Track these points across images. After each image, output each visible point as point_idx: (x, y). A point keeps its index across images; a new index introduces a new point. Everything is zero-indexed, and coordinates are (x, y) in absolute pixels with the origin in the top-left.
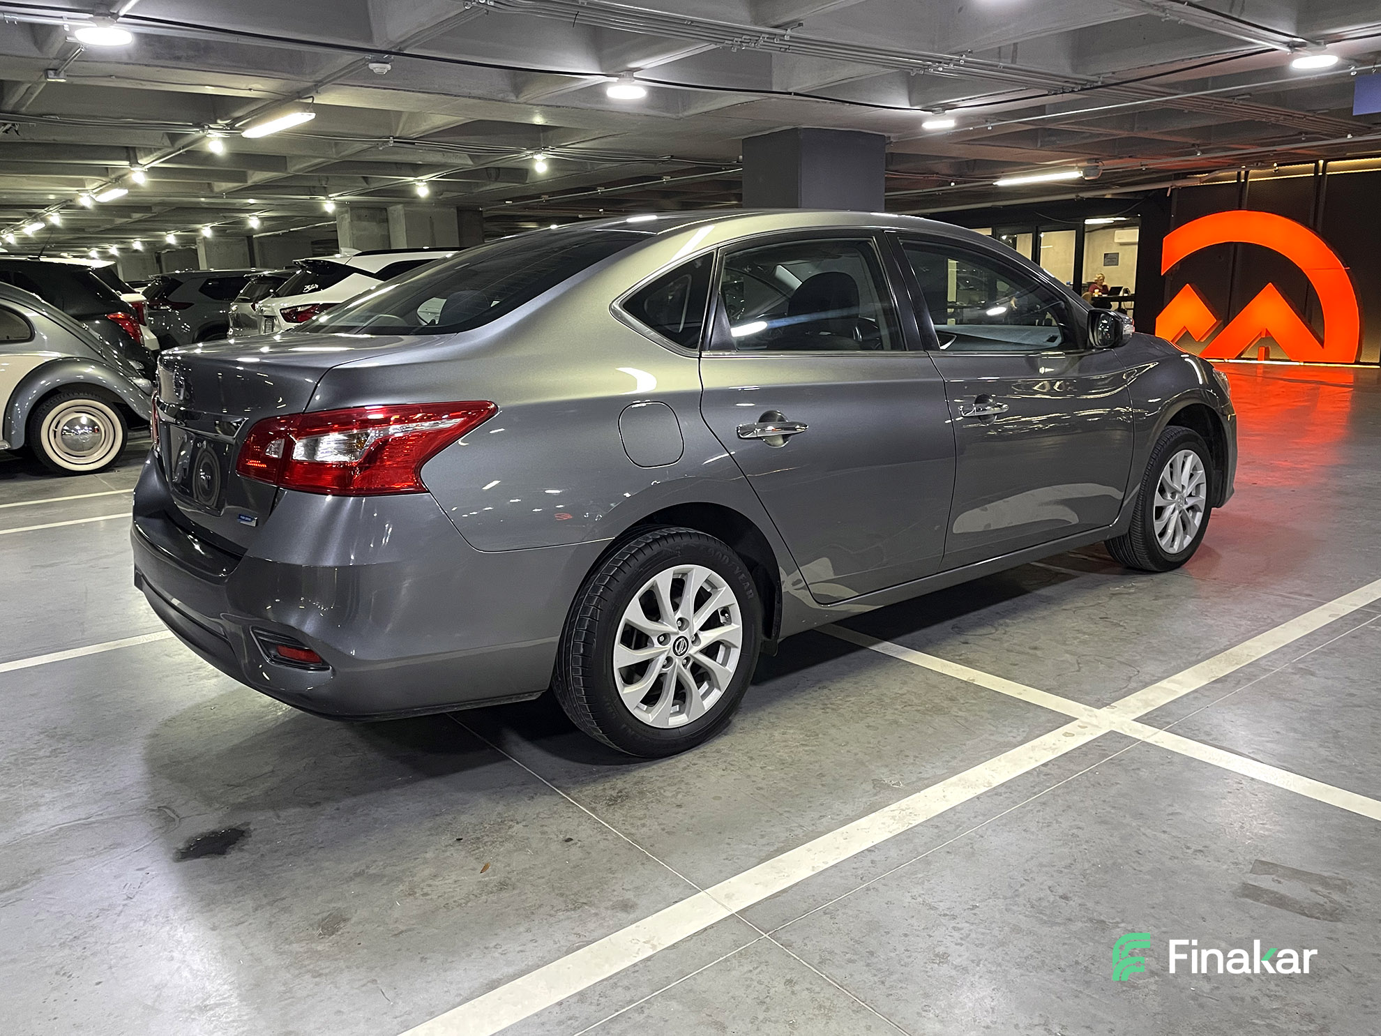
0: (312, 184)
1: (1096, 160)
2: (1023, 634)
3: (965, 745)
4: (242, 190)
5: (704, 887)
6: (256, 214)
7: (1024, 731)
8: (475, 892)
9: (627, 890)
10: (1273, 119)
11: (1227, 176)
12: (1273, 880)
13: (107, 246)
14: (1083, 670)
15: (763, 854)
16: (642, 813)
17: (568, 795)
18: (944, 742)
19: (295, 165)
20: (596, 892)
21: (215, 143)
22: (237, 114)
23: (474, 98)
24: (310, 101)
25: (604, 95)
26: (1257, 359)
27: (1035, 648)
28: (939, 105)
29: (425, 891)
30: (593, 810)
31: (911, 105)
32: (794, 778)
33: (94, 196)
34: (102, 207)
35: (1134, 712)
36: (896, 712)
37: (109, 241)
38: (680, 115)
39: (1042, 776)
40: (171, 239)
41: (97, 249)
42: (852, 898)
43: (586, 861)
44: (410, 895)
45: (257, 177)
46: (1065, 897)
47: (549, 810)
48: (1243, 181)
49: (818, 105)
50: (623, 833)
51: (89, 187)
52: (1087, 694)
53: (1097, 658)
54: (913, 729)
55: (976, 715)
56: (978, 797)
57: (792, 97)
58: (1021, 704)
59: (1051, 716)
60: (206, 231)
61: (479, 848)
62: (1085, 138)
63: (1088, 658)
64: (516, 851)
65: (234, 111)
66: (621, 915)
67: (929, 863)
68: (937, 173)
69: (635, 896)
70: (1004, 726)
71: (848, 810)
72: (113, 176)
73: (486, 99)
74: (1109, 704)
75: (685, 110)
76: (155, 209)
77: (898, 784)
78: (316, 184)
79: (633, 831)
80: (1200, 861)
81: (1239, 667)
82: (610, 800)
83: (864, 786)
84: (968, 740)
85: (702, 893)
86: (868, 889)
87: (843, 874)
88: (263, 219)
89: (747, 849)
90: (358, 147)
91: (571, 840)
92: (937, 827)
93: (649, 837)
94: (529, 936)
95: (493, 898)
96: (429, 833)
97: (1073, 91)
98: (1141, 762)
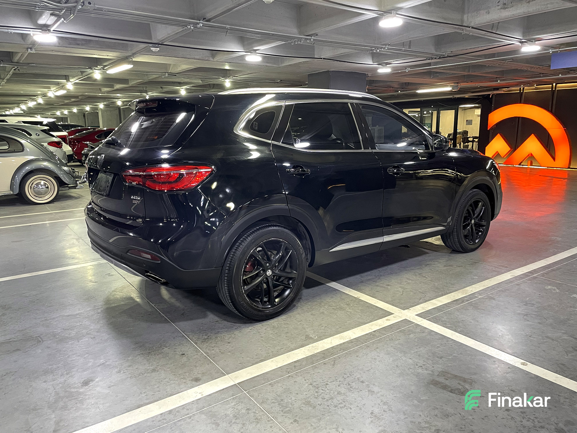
0: (140, 89)
1: (458, 83)
2: (386, 279)
3: (346, 322)
4: (112, 91)
5: (228, 374)
6: (120, 99)
7: (371, 318)
8: (143, 373)
9: (199, 374)
10: (525, 69)
11: (515, 90)
12: (445, 379)
13: (63, 110)
14: (404, 294)
15: (254, 362)
16: (214, 345)
17: (188, 337)
18: (338, 321)
19: (132, 82)
20: (187, 374)
21: (97, 75)
22: (105, 64)
23: (196, 59)
24: (131, 60)
25: (245, 60)
26: (527, 165)
27: (388, 285)
28: (384, 63)
29: (124, 371)
30: (196, 343)
31: (373, 63)
32: (276, 333)
33: (54, 93)
34: (57, 97)
35: (417, 312)
36: (325, 309)
37: (64, 108)
38: (280, 66)
39: (372, 336)
40: (88, 108)
41: (60, 112)
42: (282, 379)
43: (188, 362)
44: (119, 373)
45: (118, 86)
46: (363, 382)
47: (180, 343)
48: (522, 91)
49: (334, 63)
50: (204, 352)
51: (52, 89)
52: (402, 304)
53: (411, 290)
54: (328, 316)
55: (355, 311)
56: (344, 343)
57: (322, 60)
58: (374, 307)
59: (384, 312)
60: (101, 106)
61: (149, 356)
62: (450, 75)
63: (407, 290)
64: (162, 358)
65: (104, 63)
66: (194, 383)
67: (316, 367)
68: (393, 87)
69: (201, 376)
70: (364, 316)
71: (292, 346)
72: (61, 85)
73: (201, 60)
74: (408, 309)
75: (282, 64)
76: (80, 97)
77: (315, 337)
78: (142, 89)
79: (209, 352)
80: (420, 370)
81: (466, 295)
82: (204, 340)
83: (302, 337)
84: (348, 321)
85: (227, 375)
86: (289, 376)
87: (281, 371)
88: (123, 102)
89: (249, 360)
90: (155, 76)
91: (184, 354)
92: (324, 354)
93: (214, 354)
94: (158, 389)
95: (149, 375)
96: (132, 350)
97: (436, 59)
98: (412, 332)
